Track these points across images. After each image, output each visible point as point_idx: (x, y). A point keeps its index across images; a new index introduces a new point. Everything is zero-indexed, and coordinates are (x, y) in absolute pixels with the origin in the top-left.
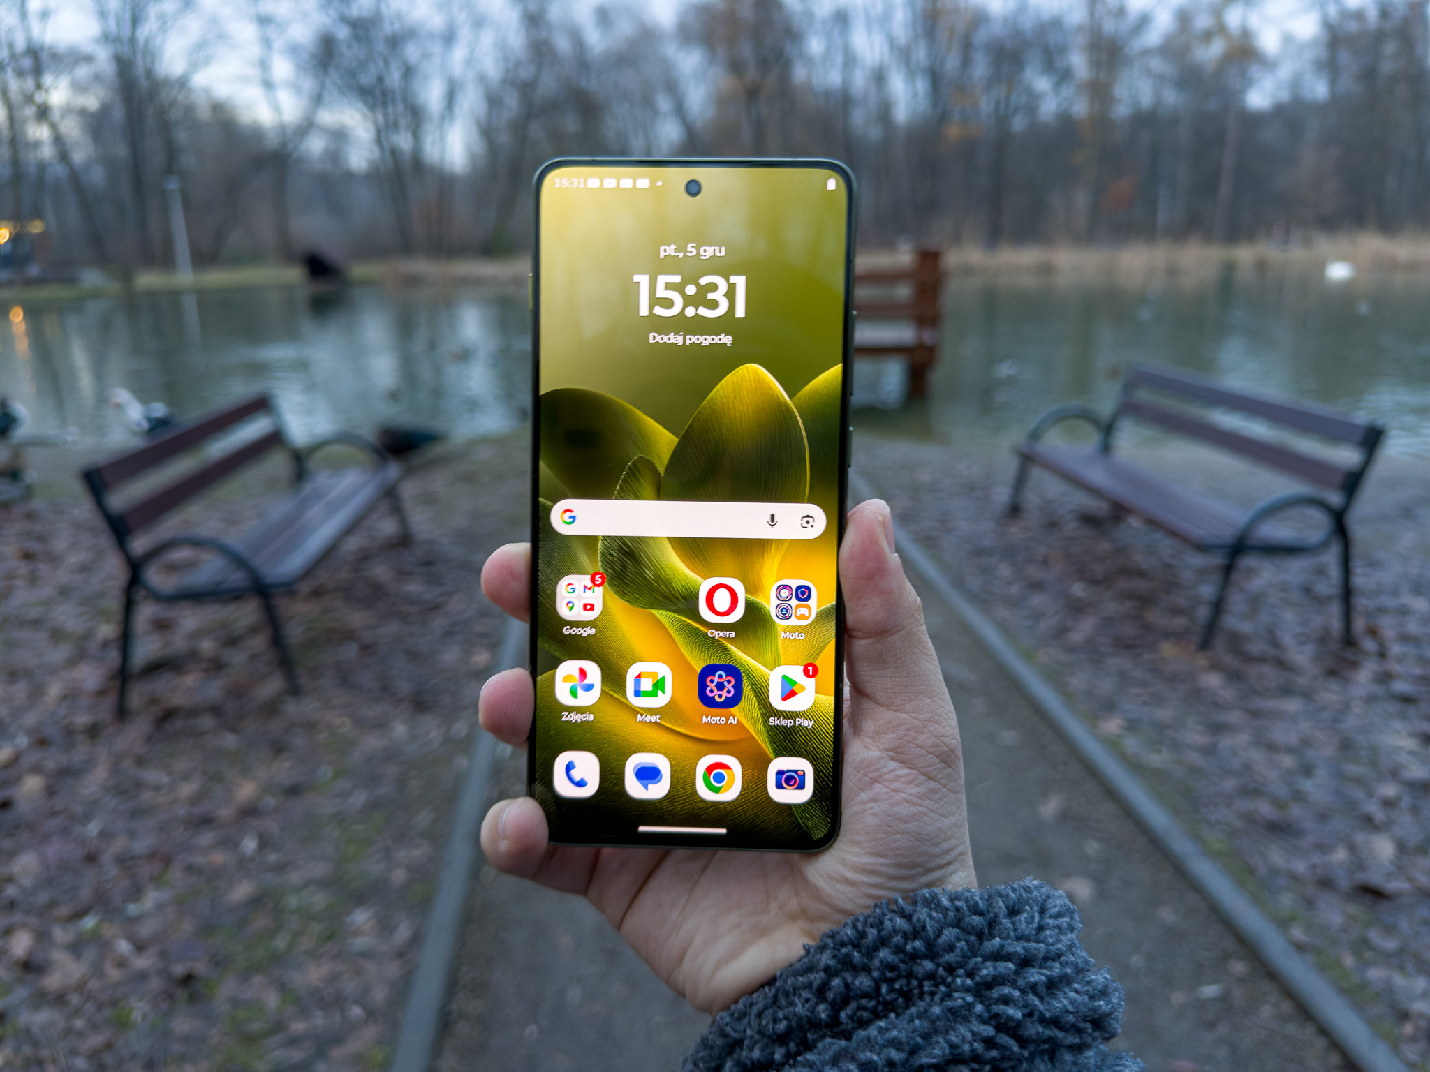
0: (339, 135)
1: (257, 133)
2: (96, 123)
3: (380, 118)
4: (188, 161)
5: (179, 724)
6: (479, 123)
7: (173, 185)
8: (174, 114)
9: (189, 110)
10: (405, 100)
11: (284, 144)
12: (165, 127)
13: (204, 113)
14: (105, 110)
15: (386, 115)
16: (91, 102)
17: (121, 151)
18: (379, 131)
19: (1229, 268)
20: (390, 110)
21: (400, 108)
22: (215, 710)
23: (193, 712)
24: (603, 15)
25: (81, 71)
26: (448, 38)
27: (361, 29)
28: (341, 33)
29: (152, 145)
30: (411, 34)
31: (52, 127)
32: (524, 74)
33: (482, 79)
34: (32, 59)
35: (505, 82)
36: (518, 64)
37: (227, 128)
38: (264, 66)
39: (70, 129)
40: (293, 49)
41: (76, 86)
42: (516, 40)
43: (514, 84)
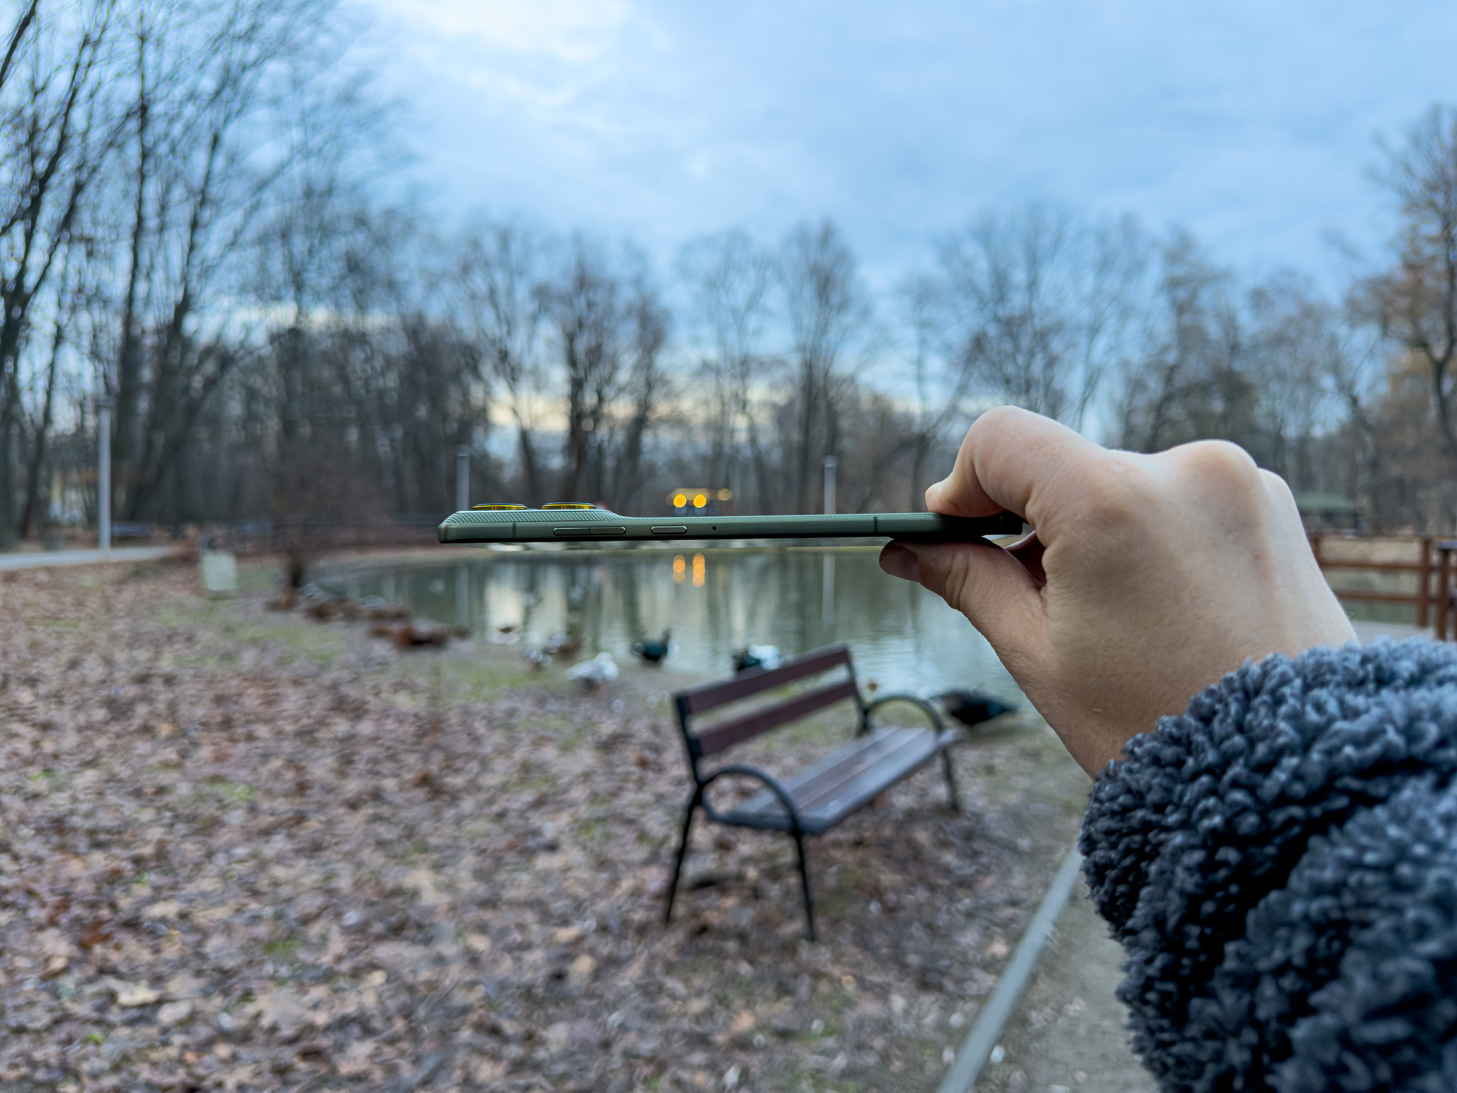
1: (908, 418)
2: (781, 415)
4: (846, 444)
5: (708, 941)
7: (830, 463)
8: (841, 406)
9: (855, 401)
11: (931, 428)
12: (832, 417)
13: (866, 404)
14: (791, 403)
16: (781, 398)
17: (796, 436)
20: (1032, 394)
21: (1042, 393)
22: (742, 937)
23: (723, 934)
24: (1259, 298)
25: (779, 374)
26: (1094, 331)
27: (1011, 326)
28: (993, 331)
29: (820, 431)
30: (1058, 327)
31: (751, 418)
32: (1171, 358)
33: (1125, 364)
34: (745, 367)
35: (1148, 366)
36: (1165, 349)
37: (884, 416)
38: (920, 363)
39: (764, 419)
40: (948, 347)
41: (774, 386)
42: (1164, 326)
43: (1159, 368)
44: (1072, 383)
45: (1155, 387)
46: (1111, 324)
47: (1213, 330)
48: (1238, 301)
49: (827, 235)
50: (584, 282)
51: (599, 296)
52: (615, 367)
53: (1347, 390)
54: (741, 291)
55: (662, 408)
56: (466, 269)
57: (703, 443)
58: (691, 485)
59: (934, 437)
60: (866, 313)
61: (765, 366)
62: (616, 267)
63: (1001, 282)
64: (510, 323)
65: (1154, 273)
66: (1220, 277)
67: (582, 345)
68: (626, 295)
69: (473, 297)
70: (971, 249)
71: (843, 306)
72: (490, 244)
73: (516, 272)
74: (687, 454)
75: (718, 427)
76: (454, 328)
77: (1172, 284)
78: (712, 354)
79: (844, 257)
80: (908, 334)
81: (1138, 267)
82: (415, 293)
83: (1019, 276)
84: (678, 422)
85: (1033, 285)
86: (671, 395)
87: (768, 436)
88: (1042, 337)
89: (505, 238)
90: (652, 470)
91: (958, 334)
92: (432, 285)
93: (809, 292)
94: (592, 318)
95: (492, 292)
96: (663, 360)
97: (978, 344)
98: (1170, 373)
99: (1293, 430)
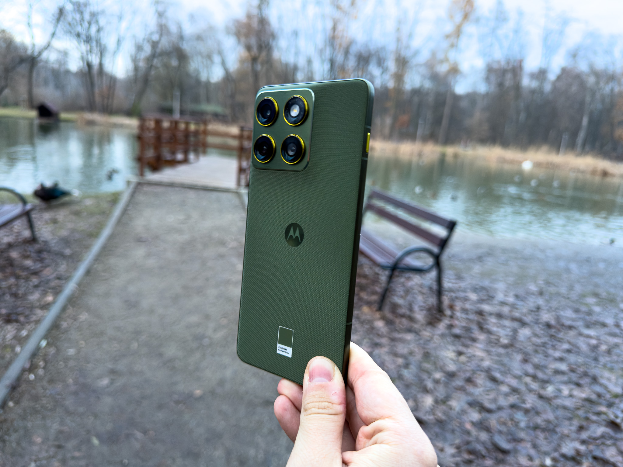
6: (131, 56)
11: (33, 53)
15: (87, 46)
18: (82, 54)
19: (443, 156)
26: (120, 18)
27: (79, 7)
28: (69, 7)
32: (155, 38)
33: (134, 37)
36: (152, 33)
43: (148, 41)
77: (156, 2)
88: (95, 16)
97: (61, 13)
99: (204, 77)
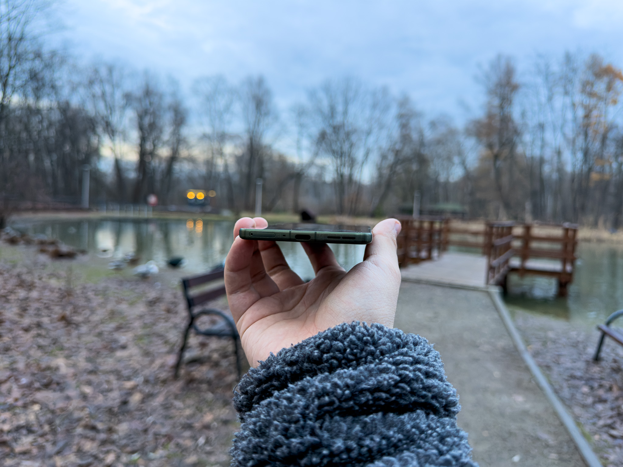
0: (323, 168)
1: (293, 165)
2: (239, 160)
3: (339, 162)
4: (267, 174)
7: (260, 183)
8: (265, 158)
9: (271, 157)
10: (349, 156)
11: (302, 170)
12: (261, 163)
13: (276, 157)
14: (243, 155)
15: (341, 161)
16: (239, 152)
17: (245, 169)
18: (337, 167)
20: (343, 159)
21: (347, 159)
24: (433, 125)
25: (238, 142)
26: (369, 133)
27: (336, 129)
28: (329, 131)
29: (256, 169)
30: (355, 131)
31: (226, 161)
32: (398, 147)
33: (380, 148)
34: (223, 137)
35: (389, 150)
36: (396, 143)
37: (283, 163)
38: (298, 142)
39: (231, 161)
40: (310, 136)
41: (236, 146)
42: (396, 133)
43: (393, 151)
44: (359, 154)
45: (391, 158)
46: (375, 131)
47: (415, 136)
48: (424, 124)
49: (260, 82)
50: (148, 93)
51: (155, 99)
52: (161, 132)
53: (463, 163)
54: (221, 102)
55: (183, 152)
56: (91, 83)
57: (203, 170)
58: (196, 188)
59: (303, 174)
60: (276, 118)
61: (233, 137)
62: (164, 87)
63: (333, 110)
64: (111, 109)
65: (394, 111)
66: (418, 115)
67: (147, 121)
68: (168, 101)
69: (94, 96)
70: (322, 95)
71: (267, 114)
72: (103, 72)
73: (115, 86)
74: (196, 174)
75: (210, 163)
76: (83, 110)
77: (401, 116)
78: (207, 129)
79: (267, 92)
80: (294, 129)
81: (386, 108)
82: (65, 92)
83: (340, 108)
84: (191, 160)
85: (345, 113)
86: (189, 147)
87: (233, 169)
88: (348, 135)
89: (111, 70)
90: (178, 181)
91: (315, 130)
92: (74, 89)
93: (252, 106)
94: (152, 110)
95: (103, 95)
96: (185, 131)
97: (323, 136)
98: (397, 153)
99: (442, 178)
